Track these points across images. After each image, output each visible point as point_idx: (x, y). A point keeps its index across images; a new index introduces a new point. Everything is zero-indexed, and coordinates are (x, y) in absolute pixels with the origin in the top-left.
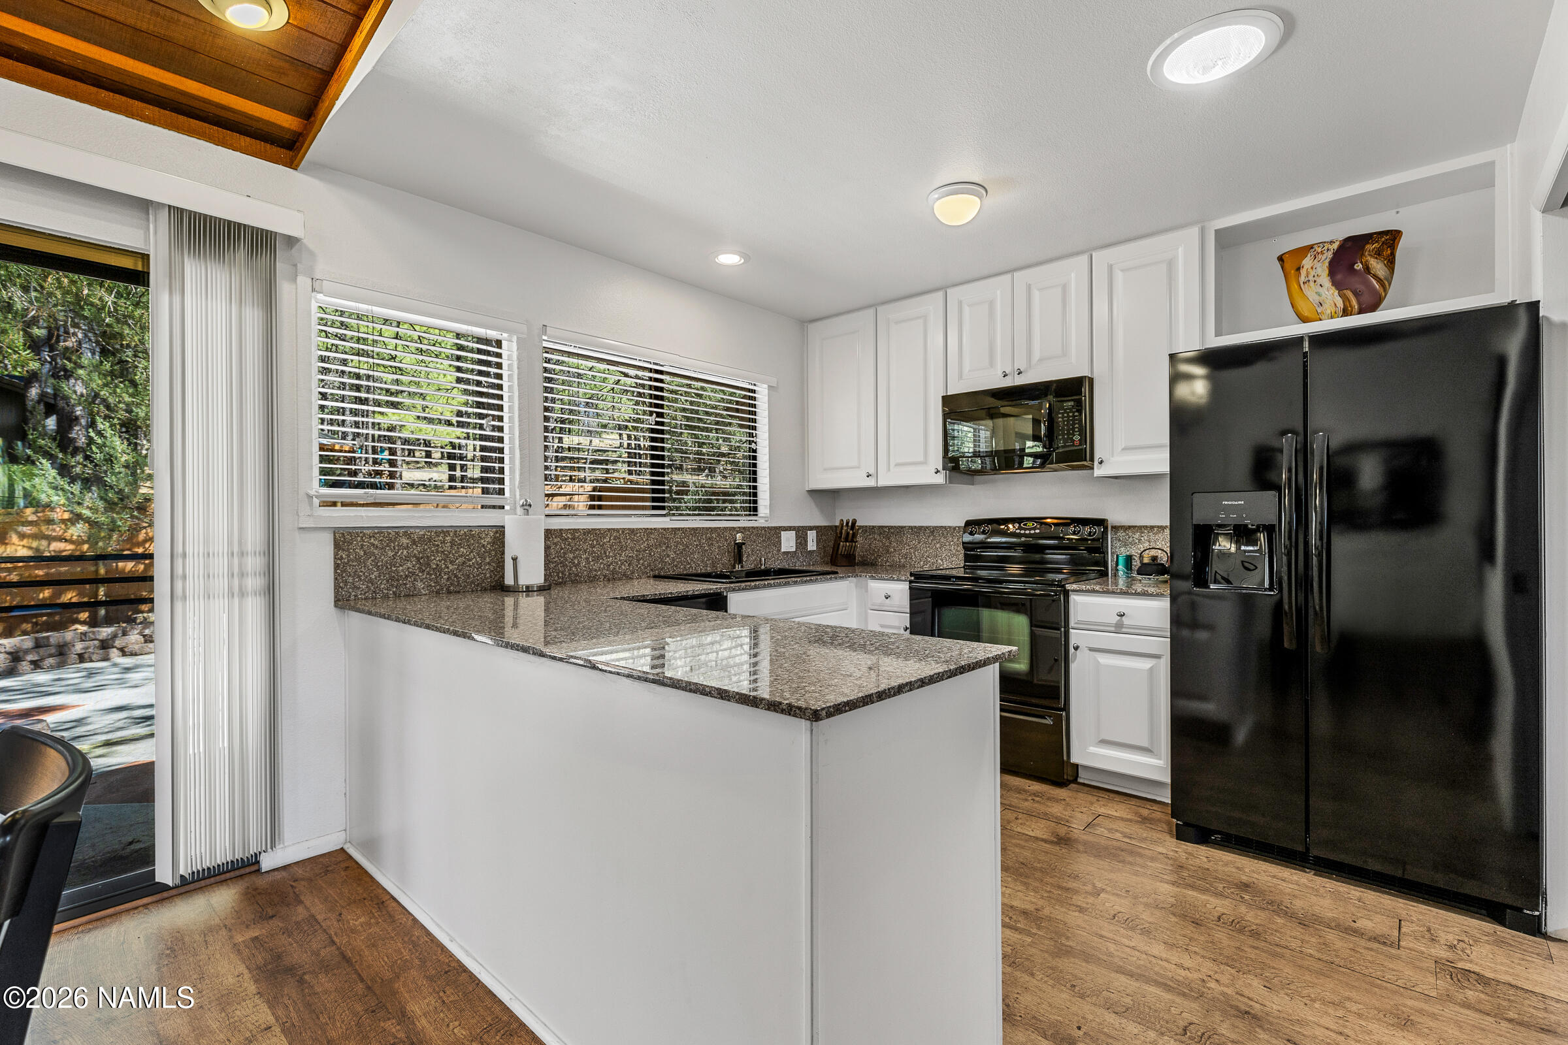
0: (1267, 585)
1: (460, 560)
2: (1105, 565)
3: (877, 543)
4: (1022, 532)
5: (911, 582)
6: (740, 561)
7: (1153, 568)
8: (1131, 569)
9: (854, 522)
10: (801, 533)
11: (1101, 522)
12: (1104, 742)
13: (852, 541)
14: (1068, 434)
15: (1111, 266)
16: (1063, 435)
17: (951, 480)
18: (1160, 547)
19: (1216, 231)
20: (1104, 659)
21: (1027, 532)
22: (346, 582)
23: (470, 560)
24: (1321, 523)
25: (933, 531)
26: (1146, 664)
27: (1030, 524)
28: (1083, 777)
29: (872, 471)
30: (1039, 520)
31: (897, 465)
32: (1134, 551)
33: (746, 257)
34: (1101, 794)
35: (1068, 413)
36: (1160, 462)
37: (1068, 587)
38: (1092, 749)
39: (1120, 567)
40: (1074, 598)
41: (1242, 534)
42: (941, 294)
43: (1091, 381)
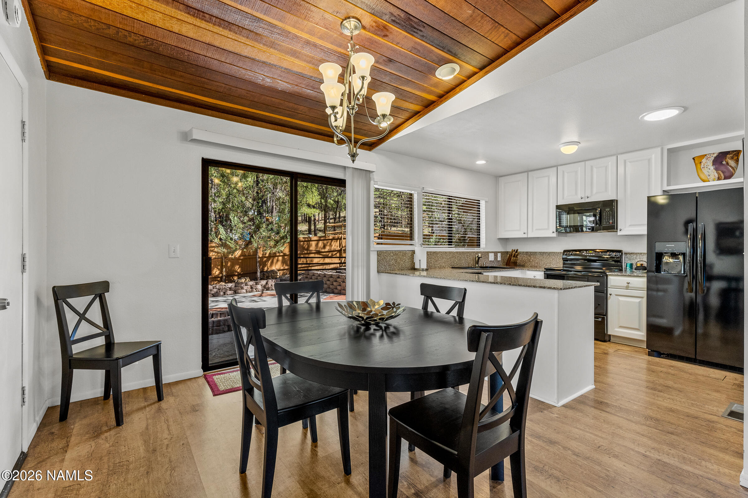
0: (683, 272)
1: (404, 260)
2: (622, 266)
3: (525, 258)
4: (588, 254)
5: (544, 271)
6: (478, 264)
7: (642, 268)
8: (632, 269)
9: (517, 250)
10: (496, 253)
11: (620, 251)
12: (621, 327)
13: (516, 257)
14: (608, 220)
15: (625, 160)
16: (606, 220)
17: (558, 235)
18: (643, 260)
19: (668, 149)
20: (621, 299)
21: (590, 254)
22: (380, 266)
23: (406, 260)
24: (701, 252)
25: (549, 254)
26: (638, 300)
27: (591, 252)
28: (612, 339)
29: (526, 232)
30: (594, 250)
31: (536, 230)
32: (634, 262)
33: (487, 161)
34: (619, 345)
35: (607, 212)
36: (643, 230)
37: (607, 273)
38: (616, 329)
39: (628, 268)
40: (609, 277)
41: (674, 255)
42: (555, 168)
43: (617, 201)
